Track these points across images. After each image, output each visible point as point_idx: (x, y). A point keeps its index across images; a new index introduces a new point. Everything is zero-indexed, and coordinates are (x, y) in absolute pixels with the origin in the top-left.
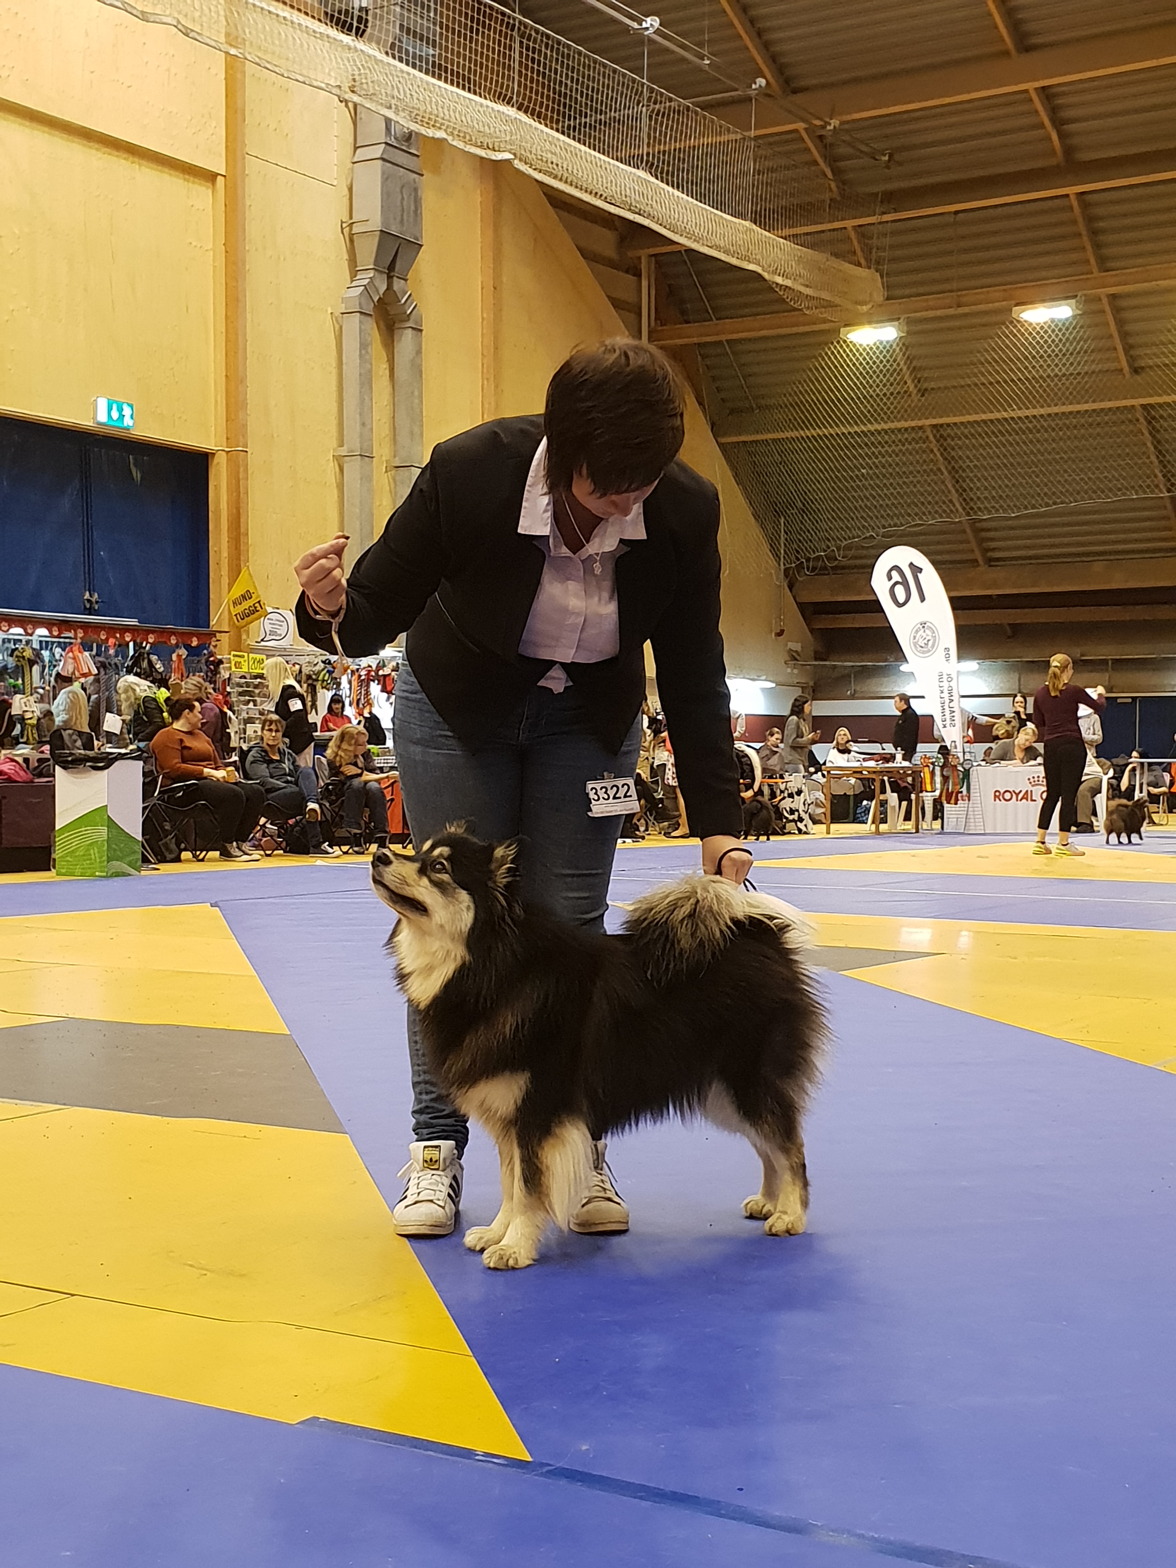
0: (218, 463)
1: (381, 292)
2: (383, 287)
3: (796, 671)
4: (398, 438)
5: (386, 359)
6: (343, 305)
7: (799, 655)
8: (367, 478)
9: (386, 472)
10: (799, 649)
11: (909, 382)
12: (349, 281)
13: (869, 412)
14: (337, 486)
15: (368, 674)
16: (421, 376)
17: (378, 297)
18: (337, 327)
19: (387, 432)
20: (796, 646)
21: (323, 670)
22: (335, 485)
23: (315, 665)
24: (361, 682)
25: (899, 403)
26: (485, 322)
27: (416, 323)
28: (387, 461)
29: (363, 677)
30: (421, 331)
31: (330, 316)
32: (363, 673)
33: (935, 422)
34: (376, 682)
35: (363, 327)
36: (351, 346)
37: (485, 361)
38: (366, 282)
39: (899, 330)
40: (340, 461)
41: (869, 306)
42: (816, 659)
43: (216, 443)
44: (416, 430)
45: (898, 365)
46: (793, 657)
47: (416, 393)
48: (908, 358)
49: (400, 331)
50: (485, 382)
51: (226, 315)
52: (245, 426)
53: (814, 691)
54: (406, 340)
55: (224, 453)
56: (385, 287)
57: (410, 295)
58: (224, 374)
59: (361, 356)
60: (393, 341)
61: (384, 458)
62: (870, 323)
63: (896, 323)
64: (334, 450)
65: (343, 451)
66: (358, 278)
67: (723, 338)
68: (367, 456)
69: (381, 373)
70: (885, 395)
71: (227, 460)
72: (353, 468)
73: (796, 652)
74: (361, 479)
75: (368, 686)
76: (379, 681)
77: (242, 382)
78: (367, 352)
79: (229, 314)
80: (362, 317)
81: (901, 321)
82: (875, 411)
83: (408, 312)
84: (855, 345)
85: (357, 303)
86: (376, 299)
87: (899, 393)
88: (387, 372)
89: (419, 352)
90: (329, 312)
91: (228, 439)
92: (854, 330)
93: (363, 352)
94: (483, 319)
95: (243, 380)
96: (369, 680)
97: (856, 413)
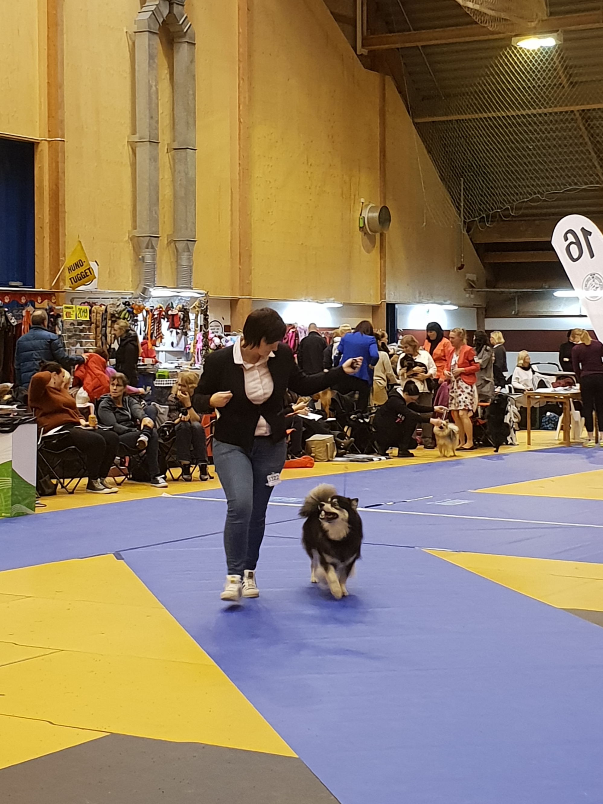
0: (42, 150)
1: (165, 16)
2: (166, 12)
3: (472, 296)
4: (176, 127)
5: (167, 66)
6: (136, 26)
7: (475, 284)
8: (154, 159)
9: (167, 152)
10: (475, 279)
11: (563, 77)
12: (140, 7)
13: (532, 98)
14: (131, 165)
15: (159, 314)
16: (194, 79)
17: (162, 20)
18: (131, 43)
19: (168, 122)
20: (472, 276)
21: (124, 310)
22: (129, 163)
23: (118, 306)
24: (154, 320)
25: (555, 92)
26: (241, 36)
27: (190, 38)
28: (168, 144)
29: (156, 316)
30: (194, 44)
31: (125, 33)
32: (156, 313)
33: (583, 107)
34: (166, 319)
35: (151, 43)
36: (142, 57)
37: (241, 66)
38: (153, 8)
39: (557, 39)
40: (133, 146)
41: (536, 22)
42: (488, 287)
43: (40, 134)
44: (191, 121)
45: (554, 63)
46: (471, 285)
47: (191, 92)
48: (562, 58)
49: (179, 44)
50: (241, 82)
51: (48, 36)
52: (62, 121)
53: (486, 311)
54: (183, 51)
55: (46, 142)
56: (168, 12)
57: (186, 17)
58: (47, 81)
59: (150, 65)
60: (173, 54)
61: (166, 143)
62: (535, 34)
63: (555, 34)
64: (128, 136)
65: (136, 138)
66: (146, 4)
67: (420, 44)
68: (154, 142)
69: (163, 77)
70: (544, 86)
71: (49, 147)
72: (143, 151)
73: (473, 281)
74: (150, 159)
75: (159, 323)
76: (168, 319)
77: (60, 88)
78: (154, 62)
79: (50, 36)
80: (151, 35)
81: (559, 32)
82: (537, 98)
83: (185, 30)
84: (523, 51)
85: (147, 24)
86: (161, 20)
87: (555, 85)
88: (168, 76)
89: (192, 61)
90: (125, 30)
91: (49, 131)
92: (523, 39)
93: (151, 61)
94: (239, 33)
95: (60, 86)
96: (161, 317)
97: (522, 99)
